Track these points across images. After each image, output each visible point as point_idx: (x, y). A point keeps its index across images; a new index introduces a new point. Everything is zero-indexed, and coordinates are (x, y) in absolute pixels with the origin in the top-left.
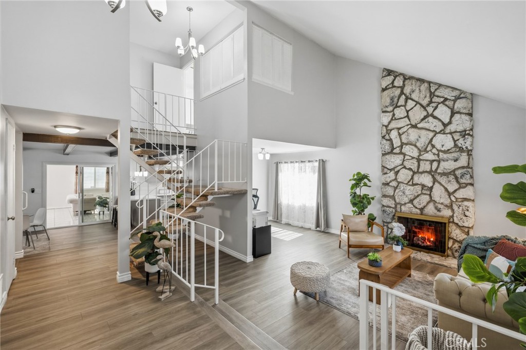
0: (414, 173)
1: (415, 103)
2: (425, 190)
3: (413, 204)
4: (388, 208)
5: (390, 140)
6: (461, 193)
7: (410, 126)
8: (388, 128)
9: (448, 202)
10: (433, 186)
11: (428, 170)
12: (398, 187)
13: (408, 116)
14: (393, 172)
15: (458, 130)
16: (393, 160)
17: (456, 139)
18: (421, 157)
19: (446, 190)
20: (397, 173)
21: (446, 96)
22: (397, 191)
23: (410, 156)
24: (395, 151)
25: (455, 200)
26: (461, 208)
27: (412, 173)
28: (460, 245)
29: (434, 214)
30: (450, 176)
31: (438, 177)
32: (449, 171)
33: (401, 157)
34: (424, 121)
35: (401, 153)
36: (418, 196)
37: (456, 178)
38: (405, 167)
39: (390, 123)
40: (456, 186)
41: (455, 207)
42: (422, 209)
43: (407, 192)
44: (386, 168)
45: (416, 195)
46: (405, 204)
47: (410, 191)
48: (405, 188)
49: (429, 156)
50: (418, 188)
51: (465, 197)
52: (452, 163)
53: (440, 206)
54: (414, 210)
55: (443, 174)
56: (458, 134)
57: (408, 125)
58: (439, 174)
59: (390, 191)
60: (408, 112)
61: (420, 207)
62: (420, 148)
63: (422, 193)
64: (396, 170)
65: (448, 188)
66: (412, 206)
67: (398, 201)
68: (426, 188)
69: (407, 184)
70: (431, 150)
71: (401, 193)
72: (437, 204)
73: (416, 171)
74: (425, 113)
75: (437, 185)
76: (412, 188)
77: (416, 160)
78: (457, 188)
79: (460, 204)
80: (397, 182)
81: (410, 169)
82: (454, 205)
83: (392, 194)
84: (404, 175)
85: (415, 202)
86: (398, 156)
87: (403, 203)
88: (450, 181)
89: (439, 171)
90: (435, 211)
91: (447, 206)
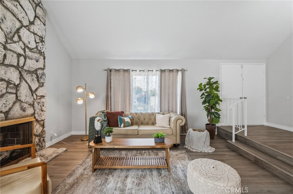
2: (10, 87)
6: (40, 91)
9: (31, 101)
10: (20, 84)
11: (15, 64)
15: (38, 34)
17: (37, 42)
18: (8, 46)
19: (30, 88)
25: (35, 98)
26: (40, 104)
28: (39, 138)
29: (19, 116)
30: (33, 74)
31: (24, 74)
32: (33, 70)
36: (3, 95)
37: (37, 77)
41: (36, 104)
42: (7, 113)
49: (17, 48)
50: (2, 86)
51: (42, 95)
52: (34, 61)
53: (25, 106)
55: (29, 72)
56: (38, 37)
58: (26, 71)
61: (6, 110)
62: (7, 34)
63: (7, 92)
65: (32, 86)
68: (12, 85)
70: (18, 42)
72: (23, 104)
73: (2, 62)
75: (23, 82)
77: (2, 47)
78: (38, 86)
79: (39, 101)
82: (35, 103)
85: (2, 104)
88: (33, 80)
89: (25, 68)
90: (21, 112)
91: (30, 105)
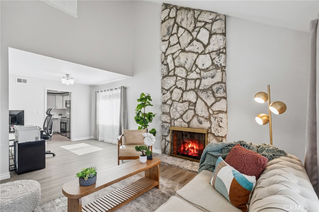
0: (183, 91)
1: (184, 30)
2: (191, 105)
3: (182, 119)
4: (165, 124)
5: (167, 65)
6: (216, 106)
7: (180, 51)
8: (166, 55)
9: (206, 115)
10: (196, 102)
11: (193, 88)
12: (173, 105)
13: (179, 43)
14: (169, 92)
15: (215, 50)
16: (169, 82)
17: (213, 58)
18: (188, 77)
19: (206, 104)
20: (172, 92)
21: (205, 20)
22: (172, 108)
23: (180, 77)
24: (170, 74)
25: (212, 113)
26: (216, 119)
27: (181, 92)
29: (197, 127)
30: (209, 91)
31: (200, 94)
32: (208, 87)
33: (175, 77)
34: (190, 45)
35: (175, 75)
36: (186, 111)
37: (213, 93)
38: (177, 87)
39: (167, 49)
40: (213, 100)
41: (212, 119)
42: (189, 123)
43: (179, 109)
44: (164, 89)
45: (185, 111)
46: (177, 119)
47: (181, 107)
48: (177, 105)
49: (194, 75)
50: (186, 105)
51: (219, 110)
52: (209, 79)
53: (201, 119)
54: (183, 124)
55: (204, 90)
56: (215, 53)
57: (179, 50)
58: (201, 90)
59: (167, 108)
60: (179, 38)
61: (187, 121)
62: (188, 69)
63: (189, 109)
64: (171, 90)
65: (207, 102)
66: (182, 121)
67: (172, 116)
68: (192, 104)
69: (178, 102)
70: (195, 70)
71: (174, 110)
72: (199, 118)
73: (184, 89)
74: (191, 38)
75: (199, 100)
76: (182, 104)
77: (184, 80)
78: (214, 102)
79: (216, 116)
80: (172, 100)
81: (180, 88)
82: (211, 117)
83: (168, 111)
84: (177, 94)
85: (184, 117)
86: (172, 78)
87: (176, 118)
88: (208, 96)
89: (201, 88)
90: (198, 124)
91: (206, 119)
